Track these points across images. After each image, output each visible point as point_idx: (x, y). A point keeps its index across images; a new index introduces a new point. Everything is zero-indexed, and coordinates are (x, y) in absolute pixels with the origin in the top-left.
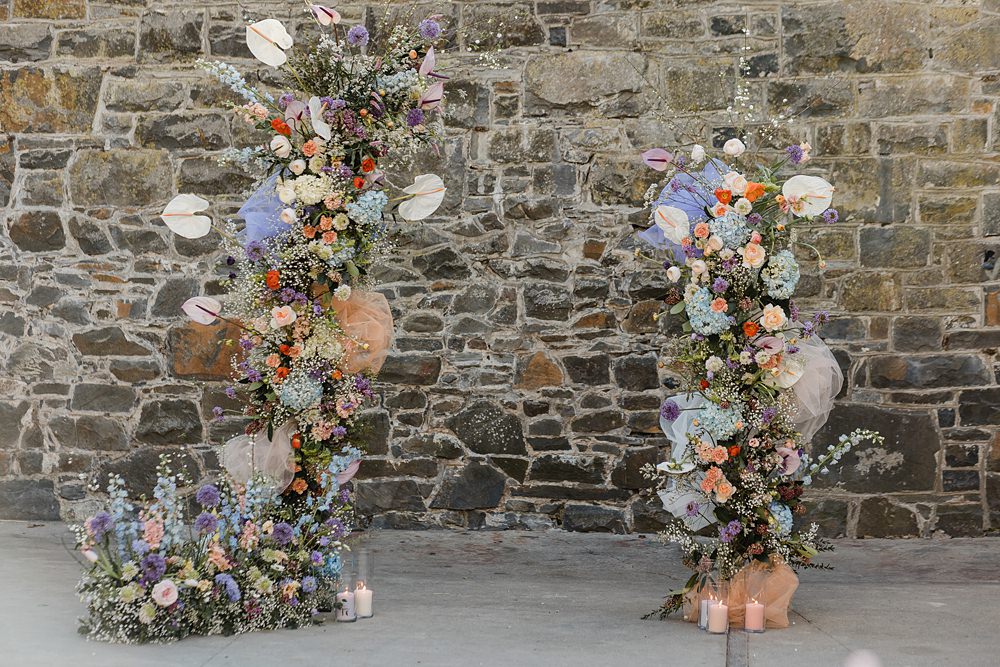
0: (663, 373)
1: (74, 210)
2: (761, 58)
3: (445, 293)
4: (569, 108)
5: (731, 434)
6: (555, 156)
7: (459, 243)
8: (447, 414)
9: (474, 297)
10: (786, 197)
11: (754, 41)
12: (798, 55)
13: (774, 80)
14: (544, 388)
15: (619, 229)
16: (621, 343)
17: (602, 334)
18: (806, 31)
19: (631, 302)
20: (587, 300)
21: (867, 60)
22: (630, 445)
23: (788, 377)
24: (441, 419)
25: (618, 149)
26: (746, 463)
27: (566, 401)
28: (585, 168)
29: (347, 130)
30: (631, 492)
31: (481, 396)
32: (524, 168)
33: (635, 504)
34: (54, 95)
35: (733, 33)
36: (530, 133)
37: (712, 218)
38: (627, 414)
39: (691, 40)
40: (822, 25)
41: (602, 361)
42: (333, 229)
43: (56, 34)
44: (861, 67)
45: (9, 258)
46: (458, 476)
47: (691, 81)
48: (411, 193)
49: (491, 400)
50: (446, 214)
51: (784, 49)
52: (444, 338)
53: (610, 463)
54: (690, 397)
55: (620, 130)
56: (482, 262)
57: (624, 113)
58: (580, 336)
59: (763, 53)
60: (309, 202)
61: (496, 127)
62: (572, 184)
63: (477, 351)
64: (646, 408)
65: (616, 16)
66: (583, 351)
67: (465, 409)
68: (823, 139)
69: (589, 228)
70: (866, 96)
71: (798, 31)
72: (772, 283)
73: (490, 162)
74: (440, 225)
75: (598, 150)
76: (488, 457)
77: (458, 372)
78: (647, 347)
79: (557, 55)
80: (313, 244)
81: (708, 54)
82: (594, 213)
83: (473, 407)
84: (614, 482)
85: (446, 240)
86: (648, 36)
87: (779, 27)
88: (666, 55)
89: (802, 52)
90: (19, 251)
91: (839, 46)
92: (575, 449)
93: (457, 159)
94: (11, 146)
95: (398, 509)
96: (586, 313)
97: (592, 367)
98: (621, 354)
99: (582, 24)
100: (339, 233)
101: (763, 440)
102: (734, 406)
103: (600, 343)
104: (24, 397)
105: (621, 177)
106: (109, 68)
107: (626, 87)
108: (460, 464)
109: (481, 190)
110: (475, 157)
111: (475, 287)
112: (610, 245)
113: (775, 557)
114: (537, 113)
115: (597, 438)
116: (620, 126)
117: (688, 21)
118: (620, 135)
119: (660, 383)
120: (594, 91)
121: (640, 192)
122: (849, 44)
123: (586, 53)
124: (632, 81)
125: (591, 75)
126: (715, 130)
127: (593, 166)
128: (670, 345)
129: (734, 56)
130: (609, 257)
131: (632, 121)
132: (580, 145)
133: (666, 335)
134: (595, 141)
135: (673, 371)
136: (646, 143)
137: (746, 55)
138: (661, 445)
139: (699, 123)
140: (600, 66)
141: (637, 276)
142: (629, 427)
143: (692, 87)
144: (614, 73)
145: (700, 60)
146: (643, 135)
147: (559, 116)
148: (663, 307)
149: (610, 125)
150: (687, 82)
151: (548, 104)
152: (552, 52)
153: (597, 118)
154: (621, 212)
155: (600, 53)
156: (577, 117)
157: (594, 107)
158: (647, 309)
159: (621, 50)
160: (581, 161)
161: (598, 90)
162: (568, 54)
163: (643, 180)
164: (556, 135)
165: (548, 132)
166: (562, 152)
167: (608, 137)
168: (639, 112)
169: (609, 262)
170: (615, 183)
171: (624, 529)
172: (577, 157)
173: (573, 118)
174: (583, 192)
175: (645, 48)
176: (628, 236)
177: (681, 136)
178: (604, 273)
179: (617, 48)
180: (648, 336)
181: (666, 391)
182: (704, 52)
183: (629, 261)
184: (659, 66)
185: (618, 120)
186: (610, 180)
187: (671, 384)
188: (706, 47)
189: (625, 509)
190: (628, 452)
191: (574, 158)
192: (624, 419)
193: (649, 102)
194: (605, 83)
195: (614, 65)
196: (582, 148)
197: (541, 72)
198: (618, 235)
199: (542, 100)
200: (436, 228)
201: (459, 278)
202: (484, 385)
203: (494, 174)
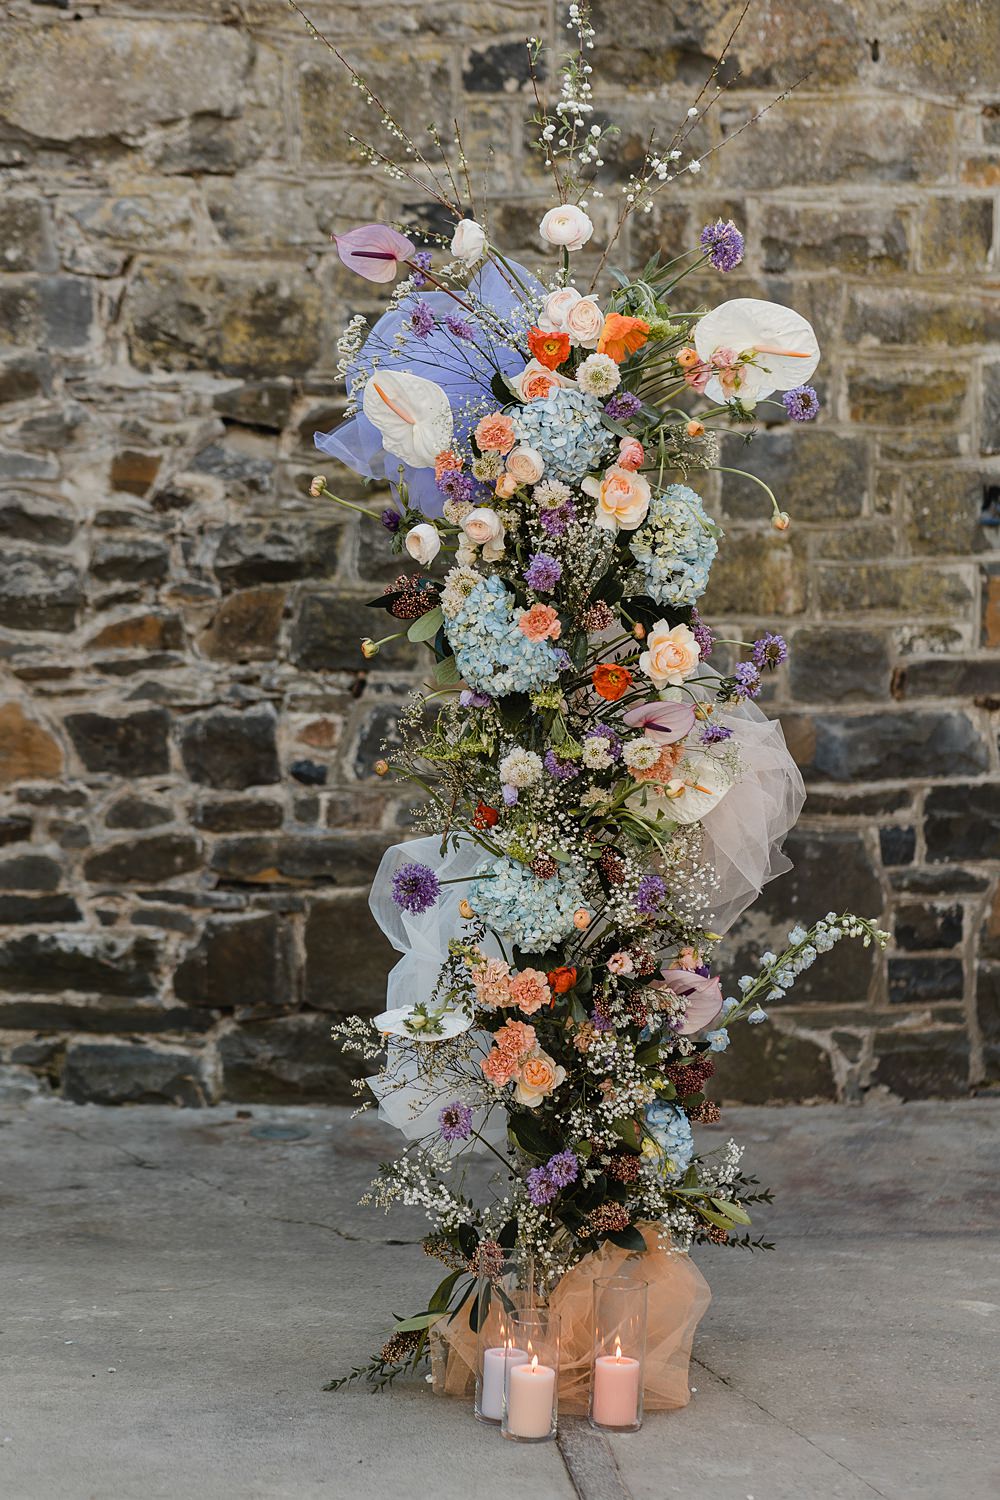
0: (289, 747)
2: (508, 50)
4: (76, 150)
5: (557, 939)
6: (44, 259)
10: (704, 354)
11: (495, 9)
13: (535, 99)
14: (22, 784)
15: (191, 427)
16: (195, 683)
17: (153, 663)
19: (217, 590)
20: (118, 586)
21: (742, 61)
22: (216, 911)
23: (690, 795)
25: (189, 246)
26: (588, 1006)
27: (71, 814)
30: (215, 1014)
33: (225, 1040)
37: (516, 402)
38: (209, 841)
39: (351, 3)
41: (153, 725)
44: (728, 76)
47: (353, 95)
51: (559, 30)
53: (171, 950)
54: (450, 844)
55: (195, 202)
57: (202, 163)
58: (105, 668)
59: (513, 38)
62: (82, 321)
64: (251, 827)
66: (110, 701)
68: (644, 235)
69: (124, 424)
70: (735, 141)
72: (661, 567)
75: (144, 246)
78: (254, 692)
79: (47, 27)
81: (392, 36)
82: (134, 391)
84: (178, 991)
88: (297, 34)
89: (601, 39)
91: (679, 26)
92: (90, 921)
96: (117, 615)
97: (130, 737)
98: (194, 708)
101: (637, 954)
102: (565, 871)
103: (149, 684)
105: (195, 309)
107: (206, 104)
112: (172, 462)
113: (657, 1235)
114: (3, 157)
115: (143, 895)
116: (194, 193)
118: (192, 215)
119: (284, 773)
120: (133, 111)
121: (238, 344)
122: (702, 23)
123: (114, 25)
124: (221, 92)
125: (125, 75)
126: (408, 208)
127: (133, 283)
128: (305, 688)
129: (450, 41)
130: (169, 491)
131: (220, 183)
132: (101, 235)
133: (296, 665)
134: (137, 226)
135: (312, 746)
136: (252, 234)
137: (476, 42)
138: (284, 909)
139: (372, 192)
140: (147, 56)
141: (233, 533)
142: (212, 870)
143: (356, 108)
144: (178, 71)
145: (374, 49)
146: (245, 214)
147: (52, 167)
148: (290, 604)
149: (170, 191)
150: (345, 97)
151: (27, 139)
152: (36, 20)
153: (140, 173)
154: (197, 388)
155: (147, 25)
156: (96, 171)
157: (134, 149)
158: (253, 608)
159: (194, 21)
160: (104, 272)
161: (142, 110)
162: (74, 25)
163: (245, 318)
164: (46, 211)
165: (28, 205)
166: (61, 250)
167: (166, 218)
168: (235, 164)
169: (169, 500)
170: (183, 323)
171: (202, 1097)
172: (94, 263)
173: (84, 173)
174: (110, 342)
175: (249, 17)
176: (212, 445)
177: (332, 220)
178: (157, 526)
179: (184, 15)
180: (255, 666)
181: (296, 790)
182: (382, 32)
183: (215, 500)
184: (280, 59)
185: (189, 181)
186: (171, 316)
187: (307, 775)
188: (387, 18)
189: (203, 1052)
190: (210, 925)
191: (89, 264)
192: (203, 853)
193: (258, 140)
194: (159, 93)
195: (178, 55)
196: (107, 241)
197: (11, 65)
198: (190, 440)
199: (14, 128)
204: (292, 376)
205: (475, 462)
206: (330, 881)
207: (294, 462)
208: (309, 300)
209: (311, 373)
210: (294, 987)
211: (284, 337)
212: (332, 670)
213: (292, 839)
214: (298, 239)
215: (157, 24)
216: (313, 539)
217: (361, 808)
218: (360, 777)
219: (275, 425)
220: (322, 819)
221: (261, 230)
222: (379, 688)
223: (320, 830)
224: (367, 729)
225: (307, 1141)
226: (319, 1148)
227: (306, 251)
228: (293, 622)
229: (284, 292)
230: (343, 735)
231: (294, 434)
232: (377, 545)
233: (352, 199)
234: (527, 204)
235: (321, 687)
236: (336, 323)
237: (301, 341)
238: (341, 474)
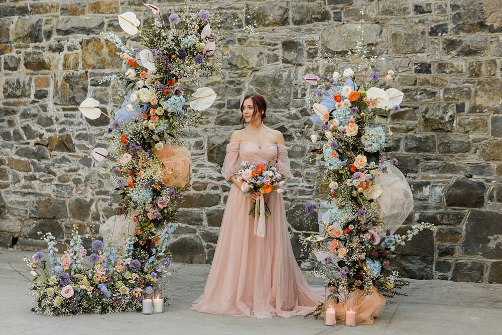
1: (114, 106)
2: (439, 26)
4: (342, 54)
7: (289, 123)
9: (296, 151)
10: (369, 99)
11: (436, 17)
12: (458, 24)
13: (446, 37)
18: (462, 11)
21: (495, 26)
23: (374, 193)
31: (299, 201)
34: (105, 50)
35: (425, 13)
36: (323, 66)
39: (403, 17)
40: (471, 7)
42: (156, 115)
43: (106, 21)
44: (491, 30)
45: (85, 129)
47: (403, 38)
48: (198, 97)
49: (304, 203)
50: (283, 108)
51: (451, 21)
56: (300, 133)
57: (370, 55)
59: (441, 23)
60: (145, 102)
61: (307, 63)
63: (297, 178)
65: (366, 5)
67: (292, 208)
68: (471, 68)
70: (494, 45)
71: (458, 11)
73: (304, 81)
74: (280, 114)
75: (357, 75)
77: (288, 189)
79: (337, 26)
81: (412, 24)
83: (296, 207)
85: (283, 121)
86: (382, 15)
87: (449, 9)
88: (391, 25)
89: (461, 22)
90: (90, 126)
91: (480, 18)
93: (288, 80)
94: (87, 76)
99: (349, 10)
100: (159, 117)
104: (91, 197)
106: (129, 37)
107: (370, 42)
109: (300, 96)
110: (297, 79)
111: (296, 145)
114: (327, 56)
116: (368, 62)
117: (402, 7)
118: (367, 67)
120: (355, 44)
122: (485, 17)
123: (352, 25)
124: (374, 39)
125: (353, 36)
126: (415, 64)
129: (426, 24)
134: (355, 70)
136: (380, 71)
137: (432, 24)
139: (408, 61)
140: (358, 32)
143: (404, 41)
144: (364, 35)
145: (408, 27)
146: (379, 67)
147: (338, 58)
149: (363, 62)
150: (401, 39)
151: (332, 51)
152: (335, 25)
153: (356, 58)
155: (358, 24)
156: (347, 58)
157: (355, 53)
159: (369, 23)
162: (342, 25)
164: (335, 67)
165: (332, 66)
167: (362, 68)
168: (377, 55)
173: (344, 59)
175: (381, 22)
177: (398, 67)
179: (367, 22)
182: (410, 23)
184: (387, 31)
188: (411, 20)
193: (382, 50)
197: (329, 35)
199: (329, 49)
200: (278, 115)
201: (289, 141)
202: (300, 195)
203: (306, 88)
207: (390, 124)
216: (394, 142)
219: (385, 115)
221: (382, 70)
222: (410, 177)
231: (390, 117)
232: (408, 143)
233: (403, 62)
234: (443, 62)
238: (401, 127)
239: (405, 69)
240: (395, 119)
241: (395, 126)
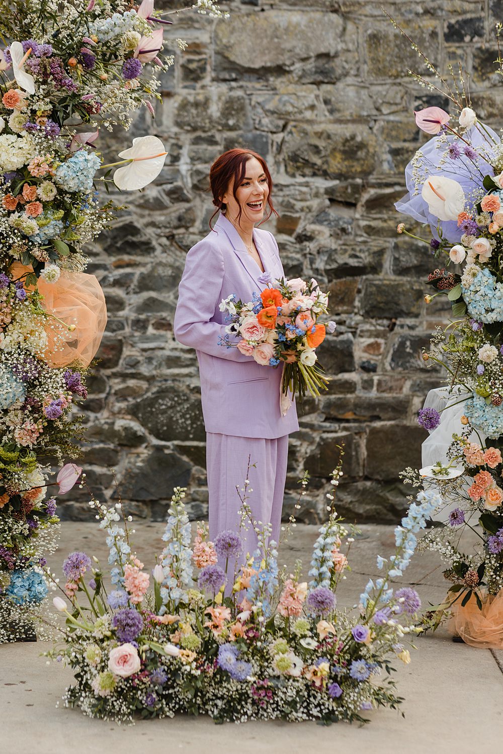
0: (359, 355)
2: (466, 22)
3: (128, 270)
4: (262, 73)
6: (246, 124)
7: (142, 216)
8: (130, 399)
9: (159, 275)
11: (459, 3)
13: (479, 45)
19: (326, 280)
22: (324, 432)
24: (123, 405)
25: (314, 117)
28: (278, 137)
29: (54, 83)
30: (324, 481)
32: (213, 136)
36: (220, 98)
37: (497, 189)
38: (321, 399)
39: (391, 1)
42: (38, 199)
46: (140, 464)
47: (392, 45)
48: (128, 158)
49: (176, 385)
51: (491, 12)
52: (127, 319)
53: (303, 450)
55: (317, 97)
56: (168, 238)
57: (320, 78)
59: (469, 16)
60: (10, 167)
61: (183, 92)
62: (264, 153)
63: (162, 332)
64: (341, 393)
67: (149, 394)
69: (283, 201)
73: (175, 129)
75: (293, 118)
76: (173, 445)
77: (142, 355)
78: (343, 328)
79: (248, 15)
80: (14, 217)
81: (410, 16)
82: (287, 186)
83: (158, 392)
84: (306, 469)
85: (129, 214)
88: (366, 16)
93: (141, 126)
95: (77, 500)
100: (45, 205)
105: (316, 147)
107: (323, 51)
108: (144, 452)
109: (167, 160)
110: (160, 124)
111: (160, 264)
114: (227, 77)
116: (317, 92)
118: (316, 103)
119: (357, 367)
120: (289, 54)
121: (336, 164)
123: (280, 13)
124: (330, 44)
125: (285, 37)
126: (418, 98)
127: (288, 135)
128: (367, 327)
129: (438, 18)
130: (304, 233)
131: (329, 87)
132: (273, 113)
133: (363, 316)
134: (290, 109)
135: (370, 354)
136: (343, 111)
137: (451, 18)
138: (357, 431)
139: (400, 91)
140: (295, 27)
141: (333, 253)
142: (323, 413)
143: (393, 51)
144: (310, 35)
145: (402, 23)
146: (340, 102)
147: (250, 81)
148: (360, 287)
149: (305, 91)
150: (388, 46)
151: (238, 67)
152: (243, 12)
153: (291, 83)
154: (316, 184)
155: (295, 13)
156: (271, 83)
157: (289, 72)
158: (343, 288)
159: (317, 11)
160: (274, 130)
161: (293, 53)
162: (261, 14)
163: (340, 151)
164: (247, 101)
165: (239, 99)
166: (254, 120)
167: (303, 104)
168: (336, 78)
169: (304, 238)
170: (310, 153)
171: (317, 520)
172: (270, 126)
173: (265, 84)
174: (277, 163)
175: (343, 9)
176: (324, 211)
177: (381, 104)
178: (298, 250)
179: (313, 8)
180: (343, 317)
181: (362, 375)
182: (406, 14)
183: (324, 237)
184: (357, 28)
185: (314, 87)
186: (306, 150)
187: (368, 368)
188: (408, 8)
189: (318, 498)
190: (321, 438)
191: (267, 127)
192: (318, 405)
193: (347, 66)
194: (300, 45)
195: (310, 27)
196: (276, 115)
197: (232, 32)
198: (314, 209)
199: (233, 63)
200: (119, 200)
201: (143, 255)
202: (169, 367)
203: (180, 143)
204: (363, 179)
205: (478, 217)
206: (378, 418)
207: (363, 220)
208: (370, 143)
209: (371, 177)
210: (361, 468)
211: (358, 160)
212: (380, 318)
213: (360, 397)
214: (365, 114)
215: (300, 13)
216: (372, 255)
217: (393, 384)
218: (393, 369)
219: (354, 202)
220: (375, 388)
221: (348, 109)
222: (402, 326)
223: (373, 394)
224: (396, 346)
225: (368, 540)
226: (374, 543)
227: (369, 119)
228: (362, 295)
229: (359, 139)
230: (385, 349)
231: (363, 206)
232: (402, 258)
233: (391, 94)
235: (375, 326)
236: (383, 153)
237: (366, 162)
238: (385, 225)
239: (394, 108)
240: (373, 209)
241: (373, 224)
